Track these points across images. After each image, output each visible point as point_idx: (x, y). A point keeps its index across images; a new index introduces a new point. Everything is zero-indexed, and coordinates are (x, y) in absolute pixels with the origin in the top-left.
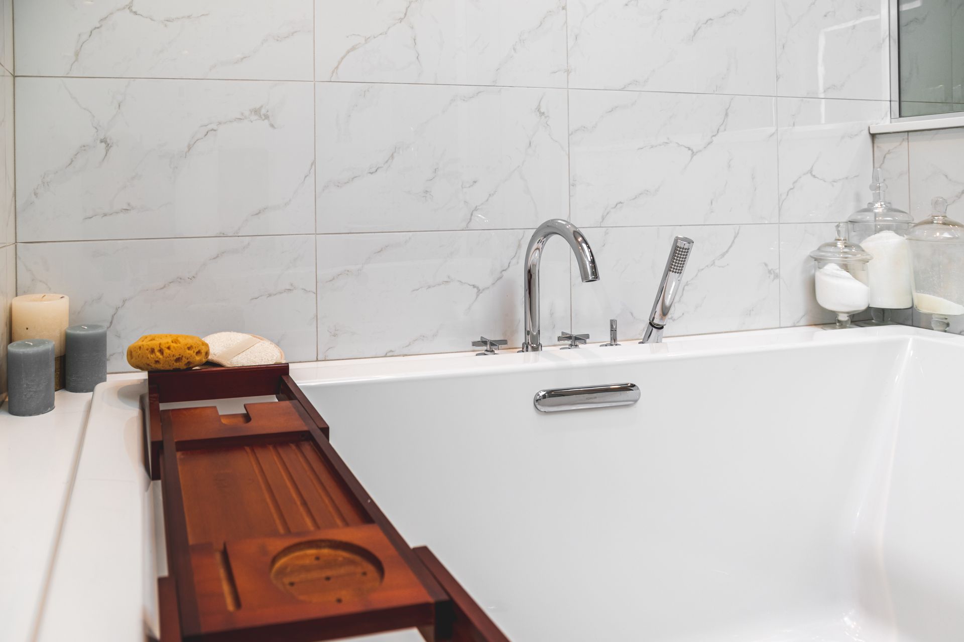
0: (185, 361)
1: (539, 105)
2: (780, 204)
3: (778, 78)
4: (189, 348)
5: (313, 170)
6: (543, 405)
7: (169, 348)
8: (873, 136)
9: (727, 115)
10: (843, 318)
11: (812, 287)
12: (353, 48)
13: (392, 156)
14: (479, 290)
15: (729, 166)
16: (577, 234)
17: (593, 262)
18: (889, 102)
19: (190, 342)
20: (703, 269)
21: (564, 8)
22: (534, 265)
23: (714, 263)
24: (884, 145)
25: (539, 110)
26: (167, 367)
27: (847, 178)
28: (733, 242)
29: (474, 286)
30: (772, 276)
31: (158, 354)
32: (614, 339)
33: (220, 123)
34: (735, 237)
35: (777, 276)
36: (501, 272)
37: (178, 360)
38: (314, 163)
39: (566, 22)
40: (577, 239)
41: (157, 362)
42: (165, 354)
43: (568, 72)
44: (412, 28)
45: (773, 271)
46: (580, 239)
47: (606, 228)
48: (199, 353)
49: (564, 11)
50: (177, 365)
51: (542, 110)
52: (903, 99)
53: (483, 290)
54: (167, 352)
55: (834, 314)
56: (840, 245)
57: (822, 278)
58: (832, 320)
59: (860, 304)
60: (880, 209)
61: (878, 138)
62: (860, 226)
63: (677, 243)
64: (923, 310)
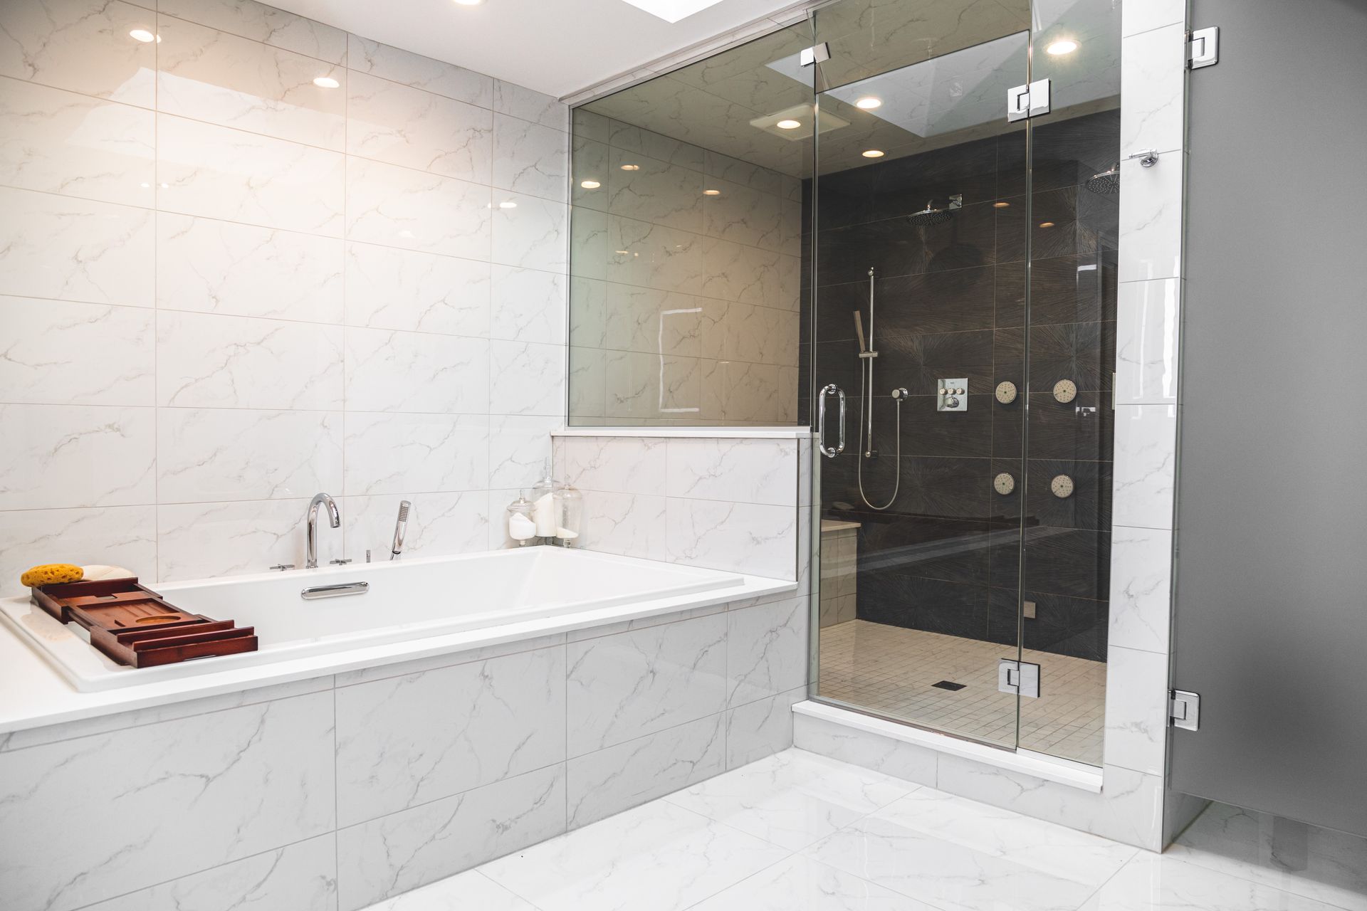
0: (68, 577)
1: (323, 421)
2: (490, 478)
3: (490, 403)
4: (71, 571)
5: (154, 465)
6: (307, 596)
7: (58, 571)
8: (553, 437)
9: (455, 426)
10: (522, 543)
11: (507, 526)
12: (186, 386)
13: (215, 455)
14: (279, 536)
16: (331, 502)
17: (338, 518)
18: (562, 419)
19: (72, 567)
20: (436, 519)
21: (342, 361)
22: (313, 520)
23: (444, 515)
24: (557, 442)
25: (323, 425)
26: (56, 582)
27: (535, 463)
28: (458, 501)
29: (275, 534)
30: (483, 521)
31: (50, 574)
32: (368, 561)
33: (81, 434)
34: (460, 499)
35: (487, 521)
36: (294, 525)
37: (64, 577)
38: (155, 459)
39: (343, 370)
40: (331, 505)
41: (49, 579)
42: (55, 574)
43: (344, 401)
44: (231, 373)
46: (332, 505)
47: (369, 496)
48: (77, 573)
49: (342, 363)
50: (63, 580)
51: (325, 425)
52: (569, 417)
53: (282, 536)
54: (56, 573)
55: (518, 541)
56: (522, 502)
57: (512, 521)
58: (516, 544)
59: (531, 535)
60: (548, 481)
61: (556, 439)
62: (539, 490)
63: (402, 504)
64: (559, 537)
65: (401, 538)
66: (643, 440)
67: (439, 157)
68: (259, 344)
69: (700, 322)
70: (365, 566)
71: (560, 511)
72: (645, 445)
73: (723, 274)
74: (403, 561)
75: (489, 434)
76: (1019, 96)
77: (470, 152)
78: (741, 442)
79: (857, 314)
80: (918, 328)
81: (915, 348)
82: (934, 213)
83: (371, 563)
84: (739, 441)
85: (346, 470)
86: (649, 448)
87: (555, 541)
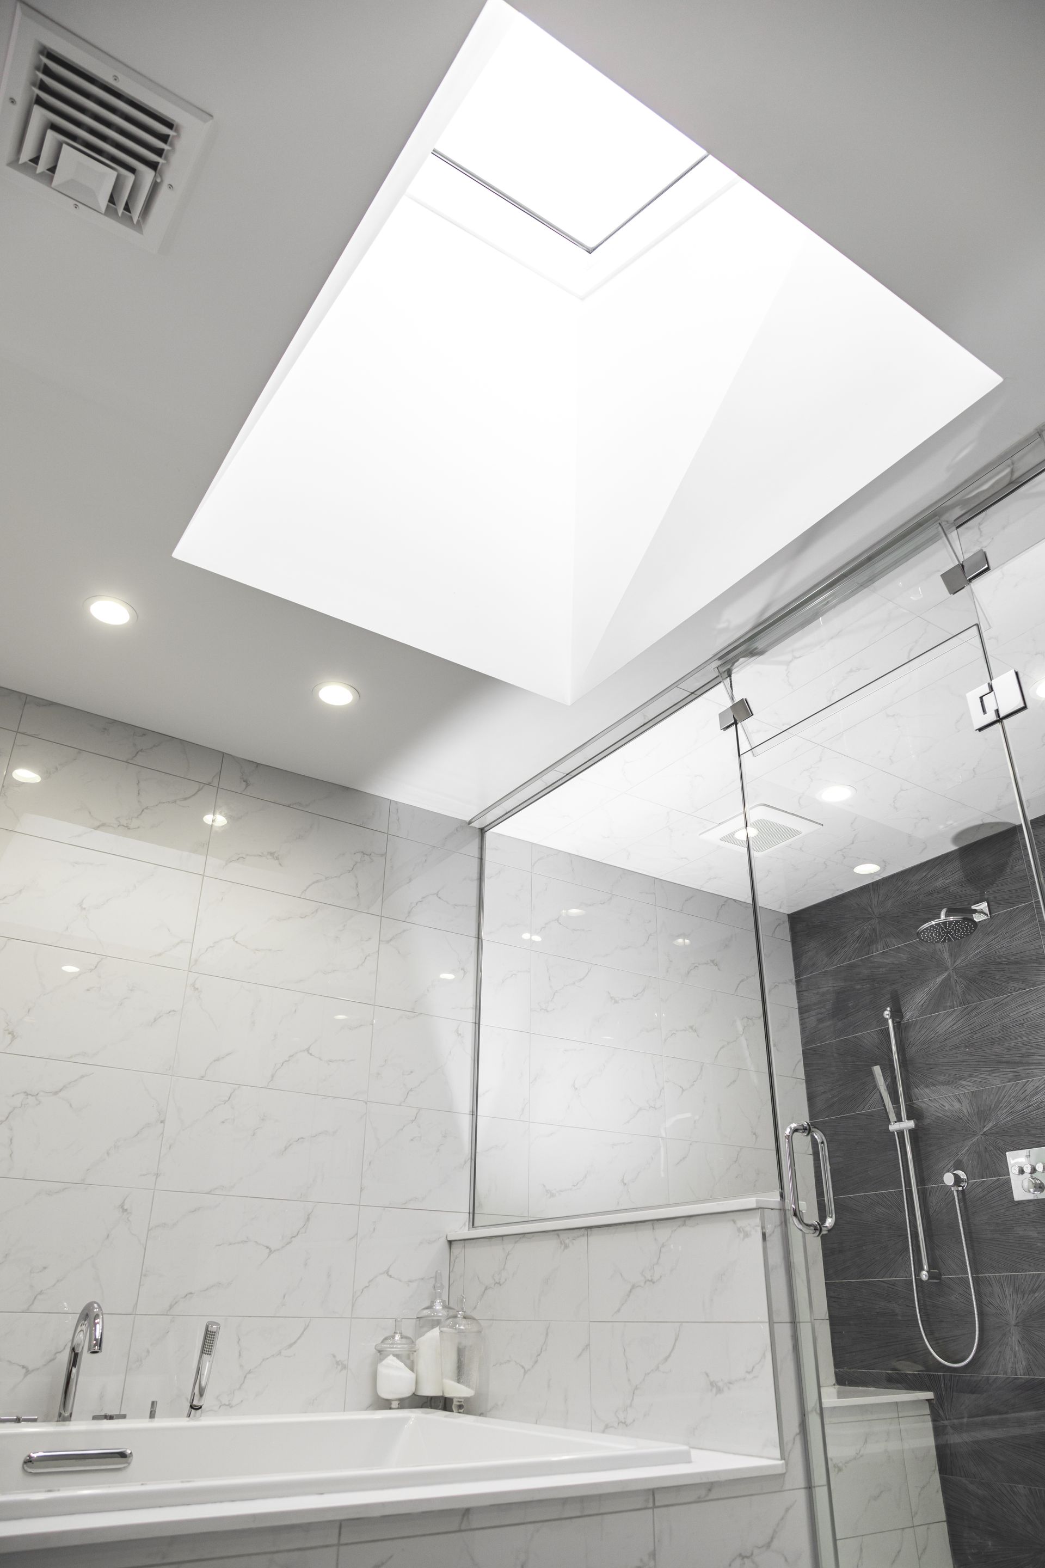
1: (124, 1202)
2: (354, 1300)
3: (362, 1189)
8: (450, 1242)
9: (308, 1219)
10: (394, 1403)
11: (374, 1377)
14: (28, 1371)
15: (306, 1265)
18: (468, 1214)
20: (268, 1359)
21: (162, 1122)
22: (79, 1345)
23: (280, 1353)
24: (457, 1249)
25: (122, 1207)
27: (423, 1279)
28: (303, 1333)
29: (23, 1367)
30: (339, 1367)
32: (152, 1416)
34: (305, 1330)
35: (345, 1367)
36: (56, 1354)
39: (162, 1133)
43: (157, 1175)
44: (11, 1130)
45: (342, 1363)
47: (172, 1317)
49: (162, 1124)
51: (125, 1207)
52: (475, 1212)
53: (33, 1371)
55: (388, 1399)
56: (397, 1337)
57: (383, 1369)
58: (386, 1404)
59: (406, 1392)
60: (438, 1307)
61: (454, 1245)
62: (426, 1323)
63: (207, 1327)
64: (447, 1395)
65: (203, 1384)
66: (558, 1235)
67: (317, 881)
68: (56, 1093)
69: (663, 1088)
70: (146, 1424)
71: (453, 1357)
72: (561, 1243)
73: (691, 1027)
74: (203, 1421)
75: (357, 1234)
76: (981, 698)
77: (356, 877)
78: (684, 1224)
79: (877, 1070)
80: (964, 1082)
81: (965, 1111)
82: (951, 922)
83: (156, 1419)
84: (680, 1222)
85: (145, 1276)
86: (566, 1247)
87: (444, 1404)
